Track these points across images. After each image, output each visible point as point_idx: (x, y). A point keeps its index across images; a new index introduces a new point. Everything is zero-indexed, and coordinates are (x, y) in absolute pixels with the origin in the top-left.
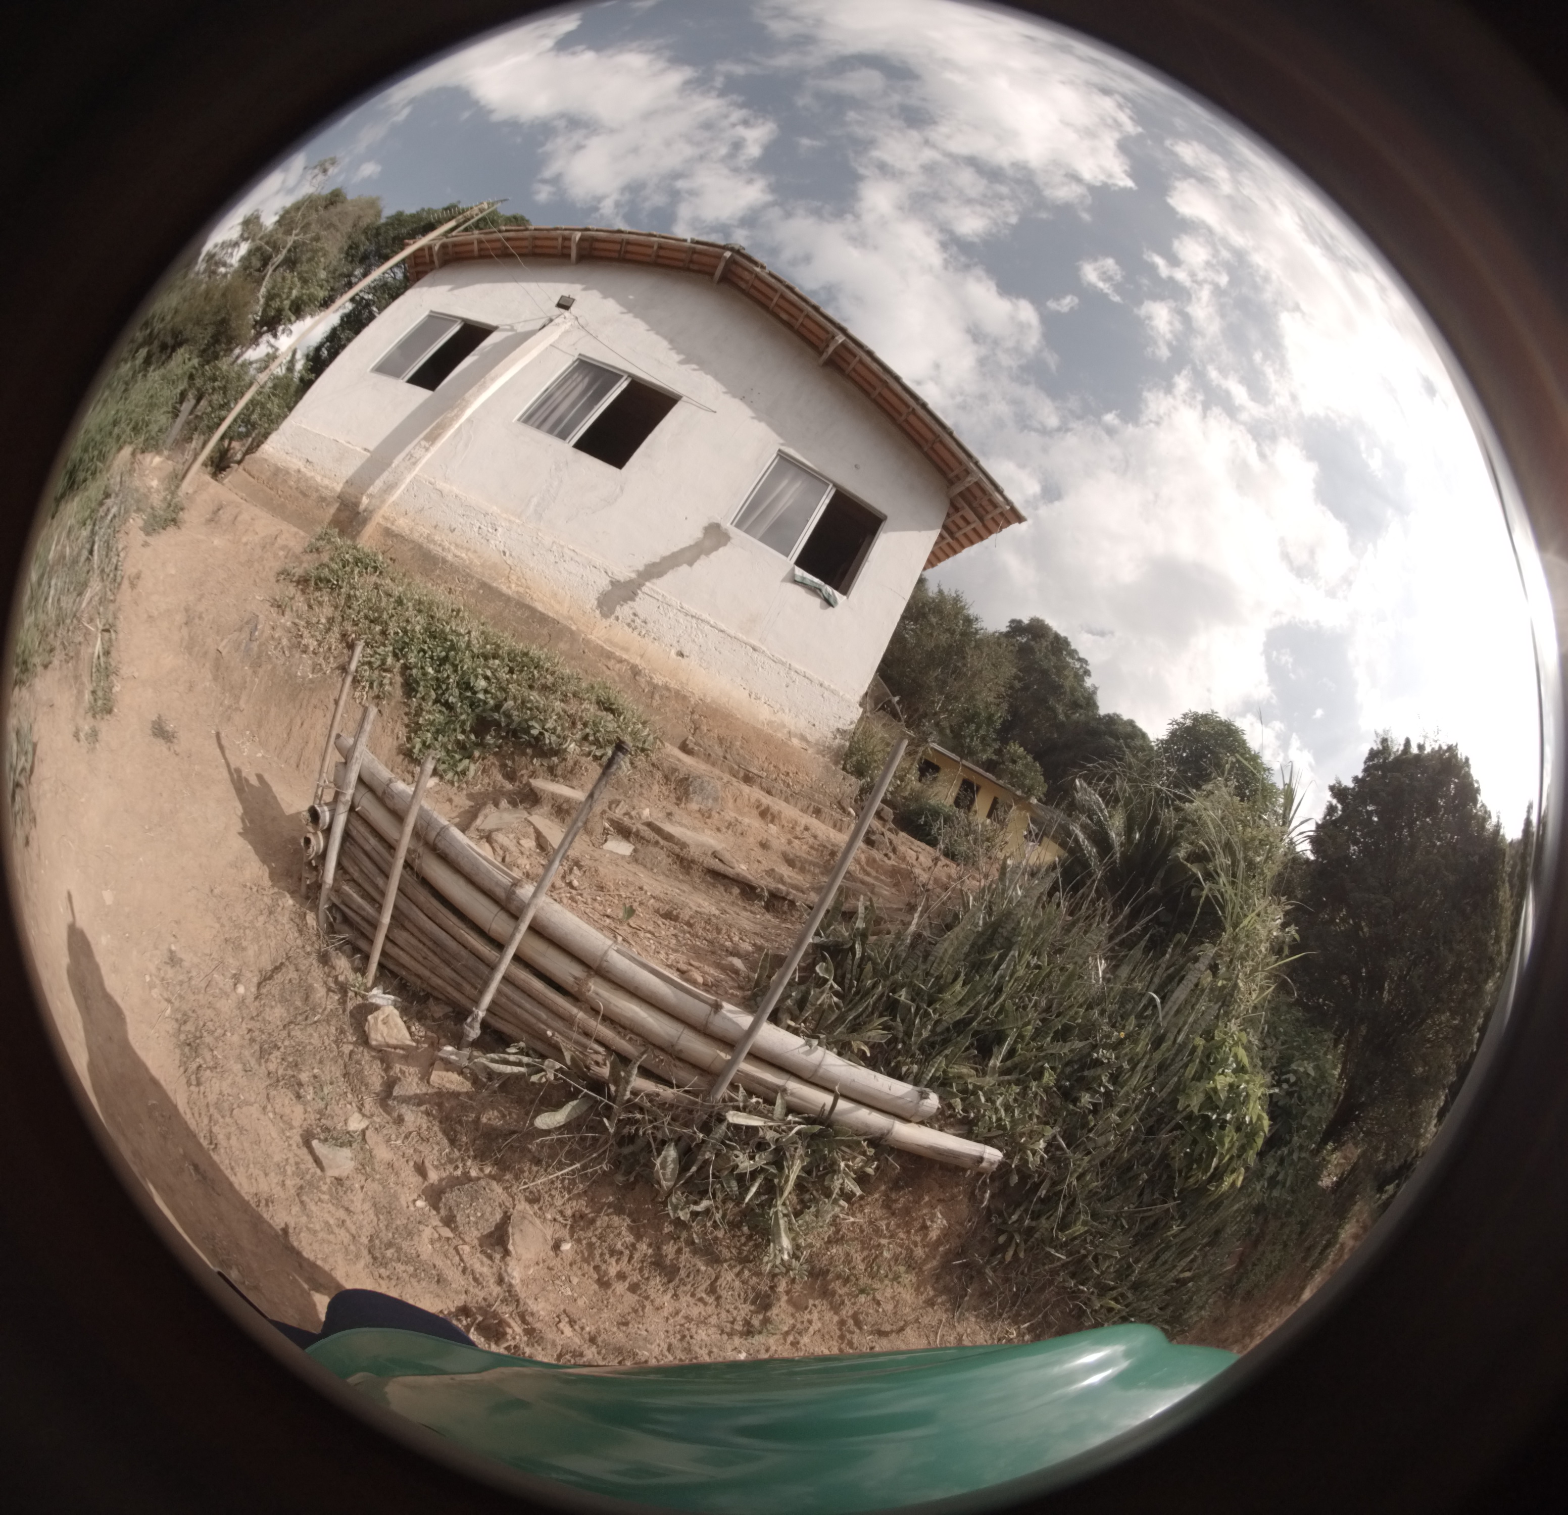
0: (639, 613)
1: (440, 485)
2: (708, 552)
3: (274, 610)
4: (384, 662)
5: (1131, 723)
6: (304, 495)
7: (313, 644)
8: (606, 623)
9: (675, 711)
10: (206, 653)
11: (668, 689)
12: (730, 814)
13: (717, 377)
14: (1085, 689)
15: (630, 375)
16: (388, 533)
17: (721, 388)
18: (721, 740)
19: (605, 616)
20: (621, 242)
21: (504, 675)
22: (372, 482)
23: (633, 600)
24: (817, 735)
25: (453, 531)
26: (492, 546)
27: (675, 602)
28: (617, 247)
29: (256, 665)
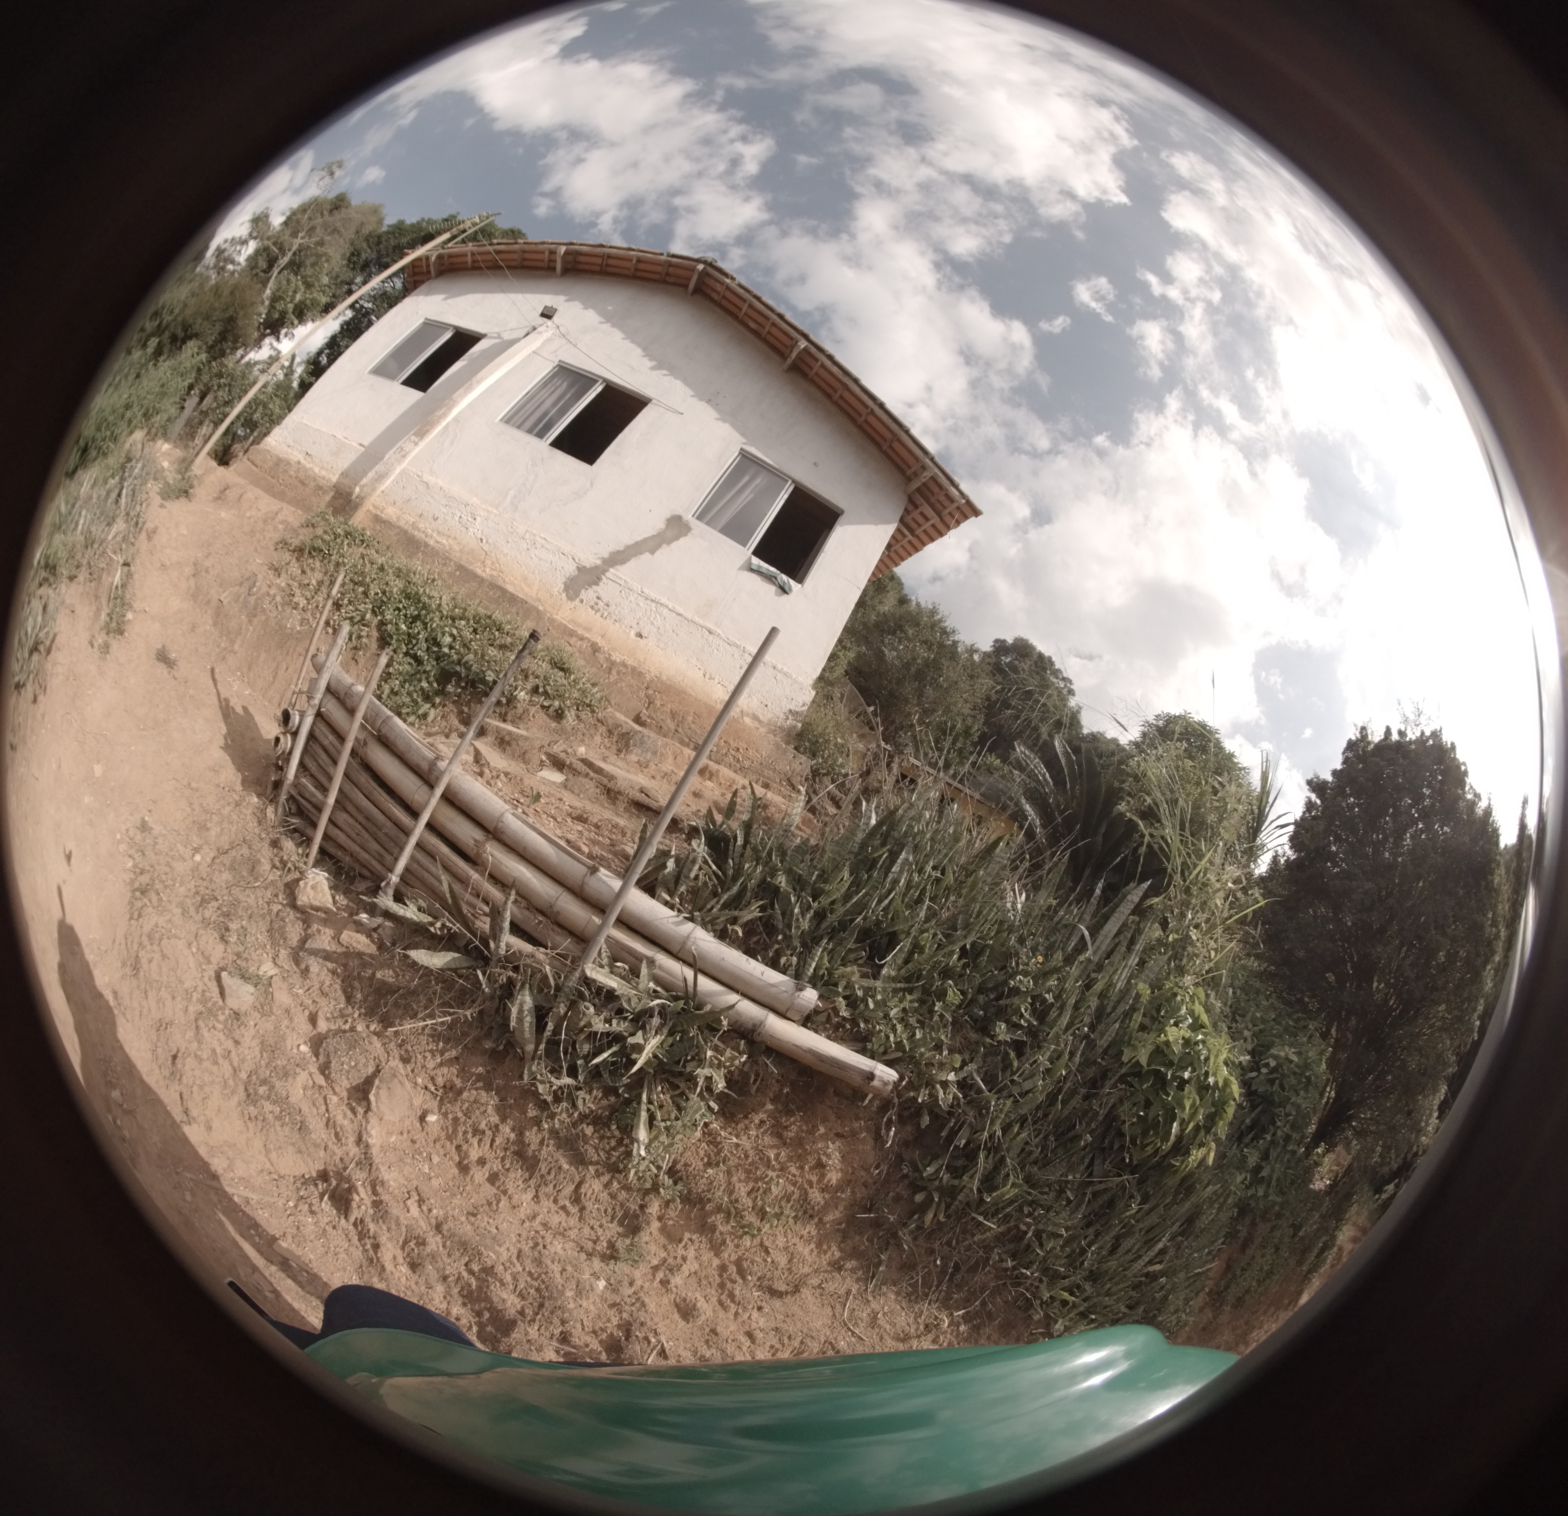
0: (602, 595)
1: (427, 477)
2: (669, 542)
3: (271, 573)
4: (363, 618)
6: (302, 483)
7: (303, 602)
8: (571, 605)
9: (631, 686)
10: (209, 602)
11: (624, 665)
12: (667, 767)
13: (685, 381)
14: (1069, 709)
15: (605, 380)
16: (377, 519)
17: (689, 392)
18: (673, 715)
19: (570, 598)
20: (602, 256)
21: (468, 634)
22: (365, 473)
23: (597, 584)
24: (770, 716)
25: (436, 519)
26: (471, 533)
27: (637, 587)
28: (599, 261)
29: (252, 615)
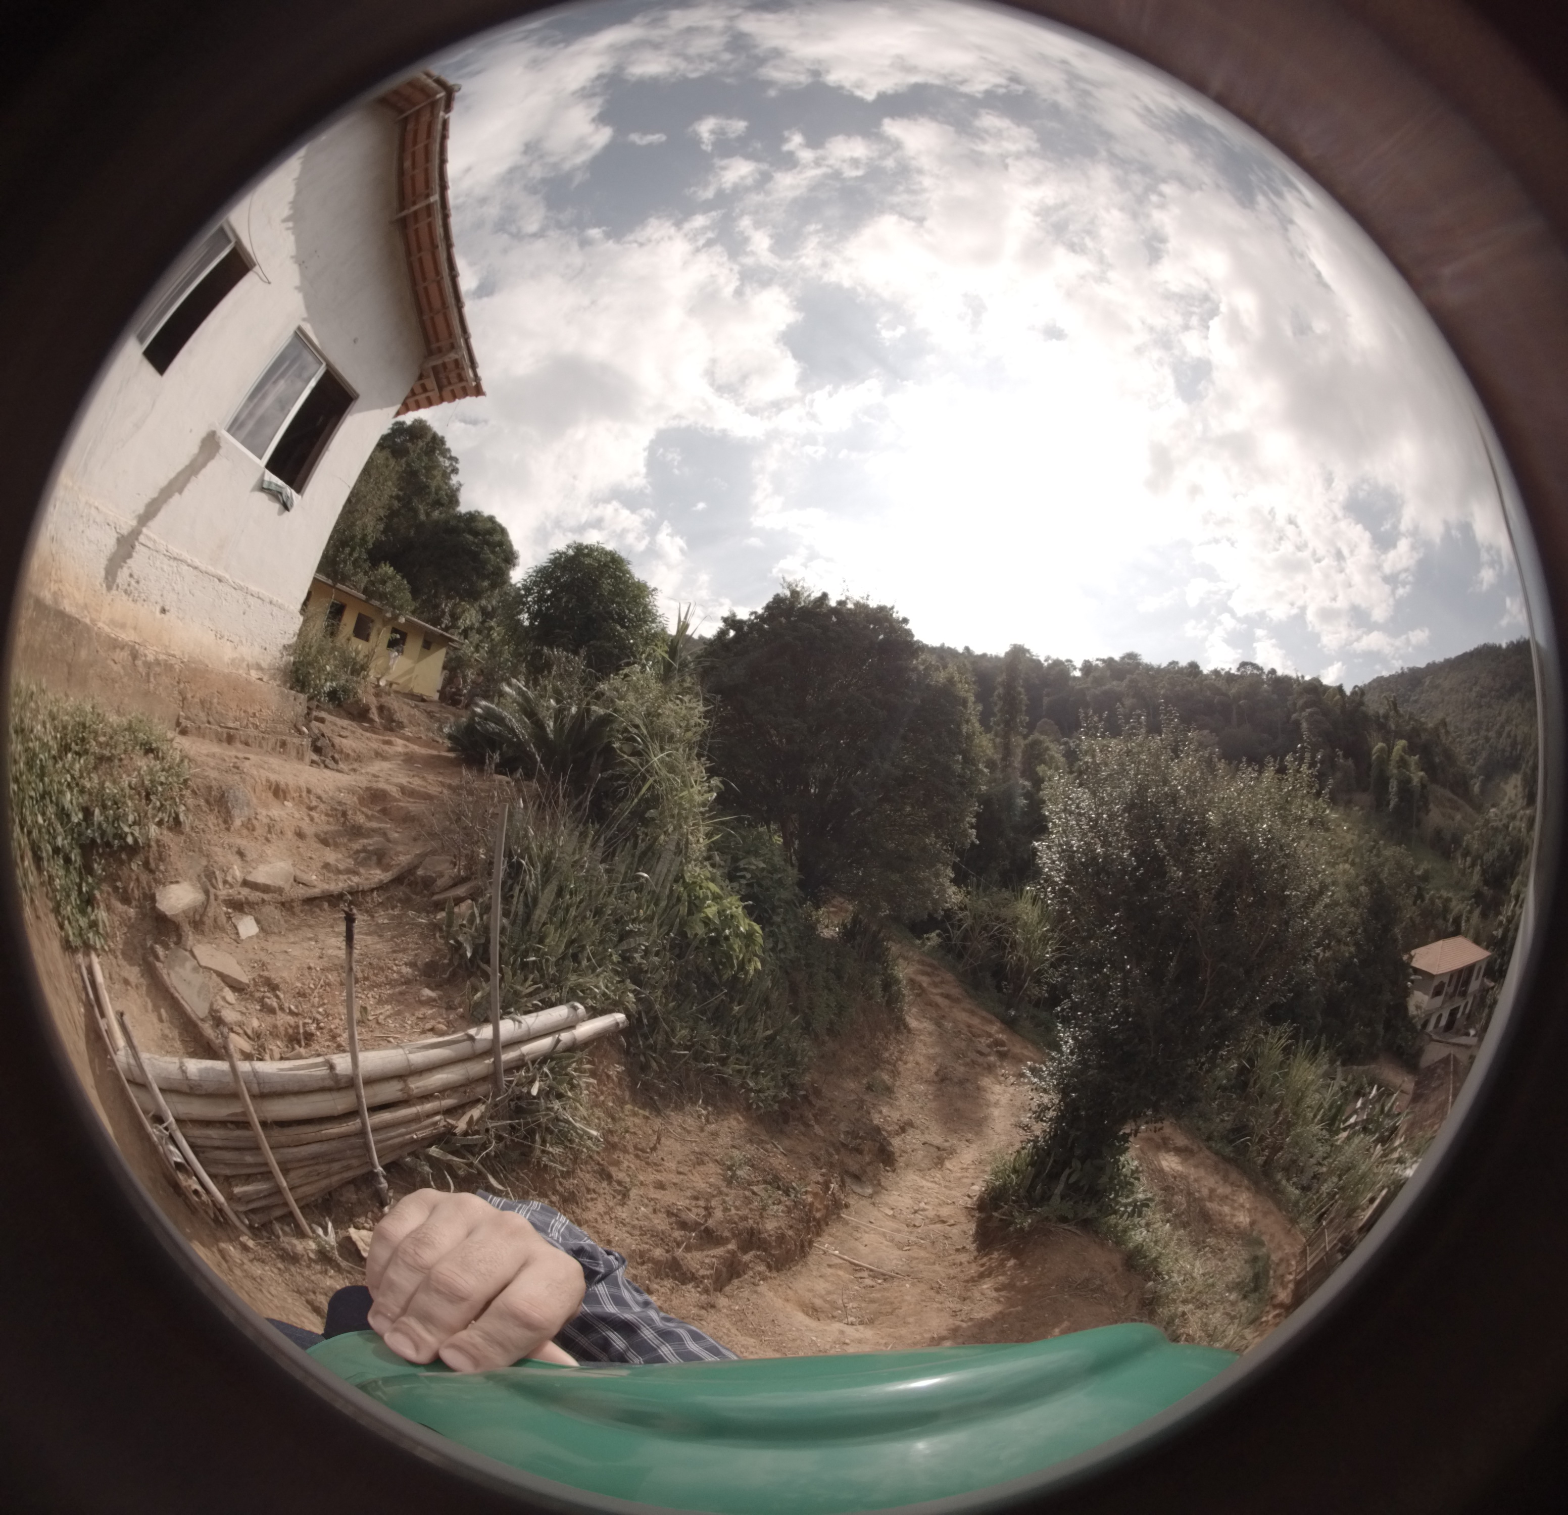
5: (491, 519)
14: (450, 488)
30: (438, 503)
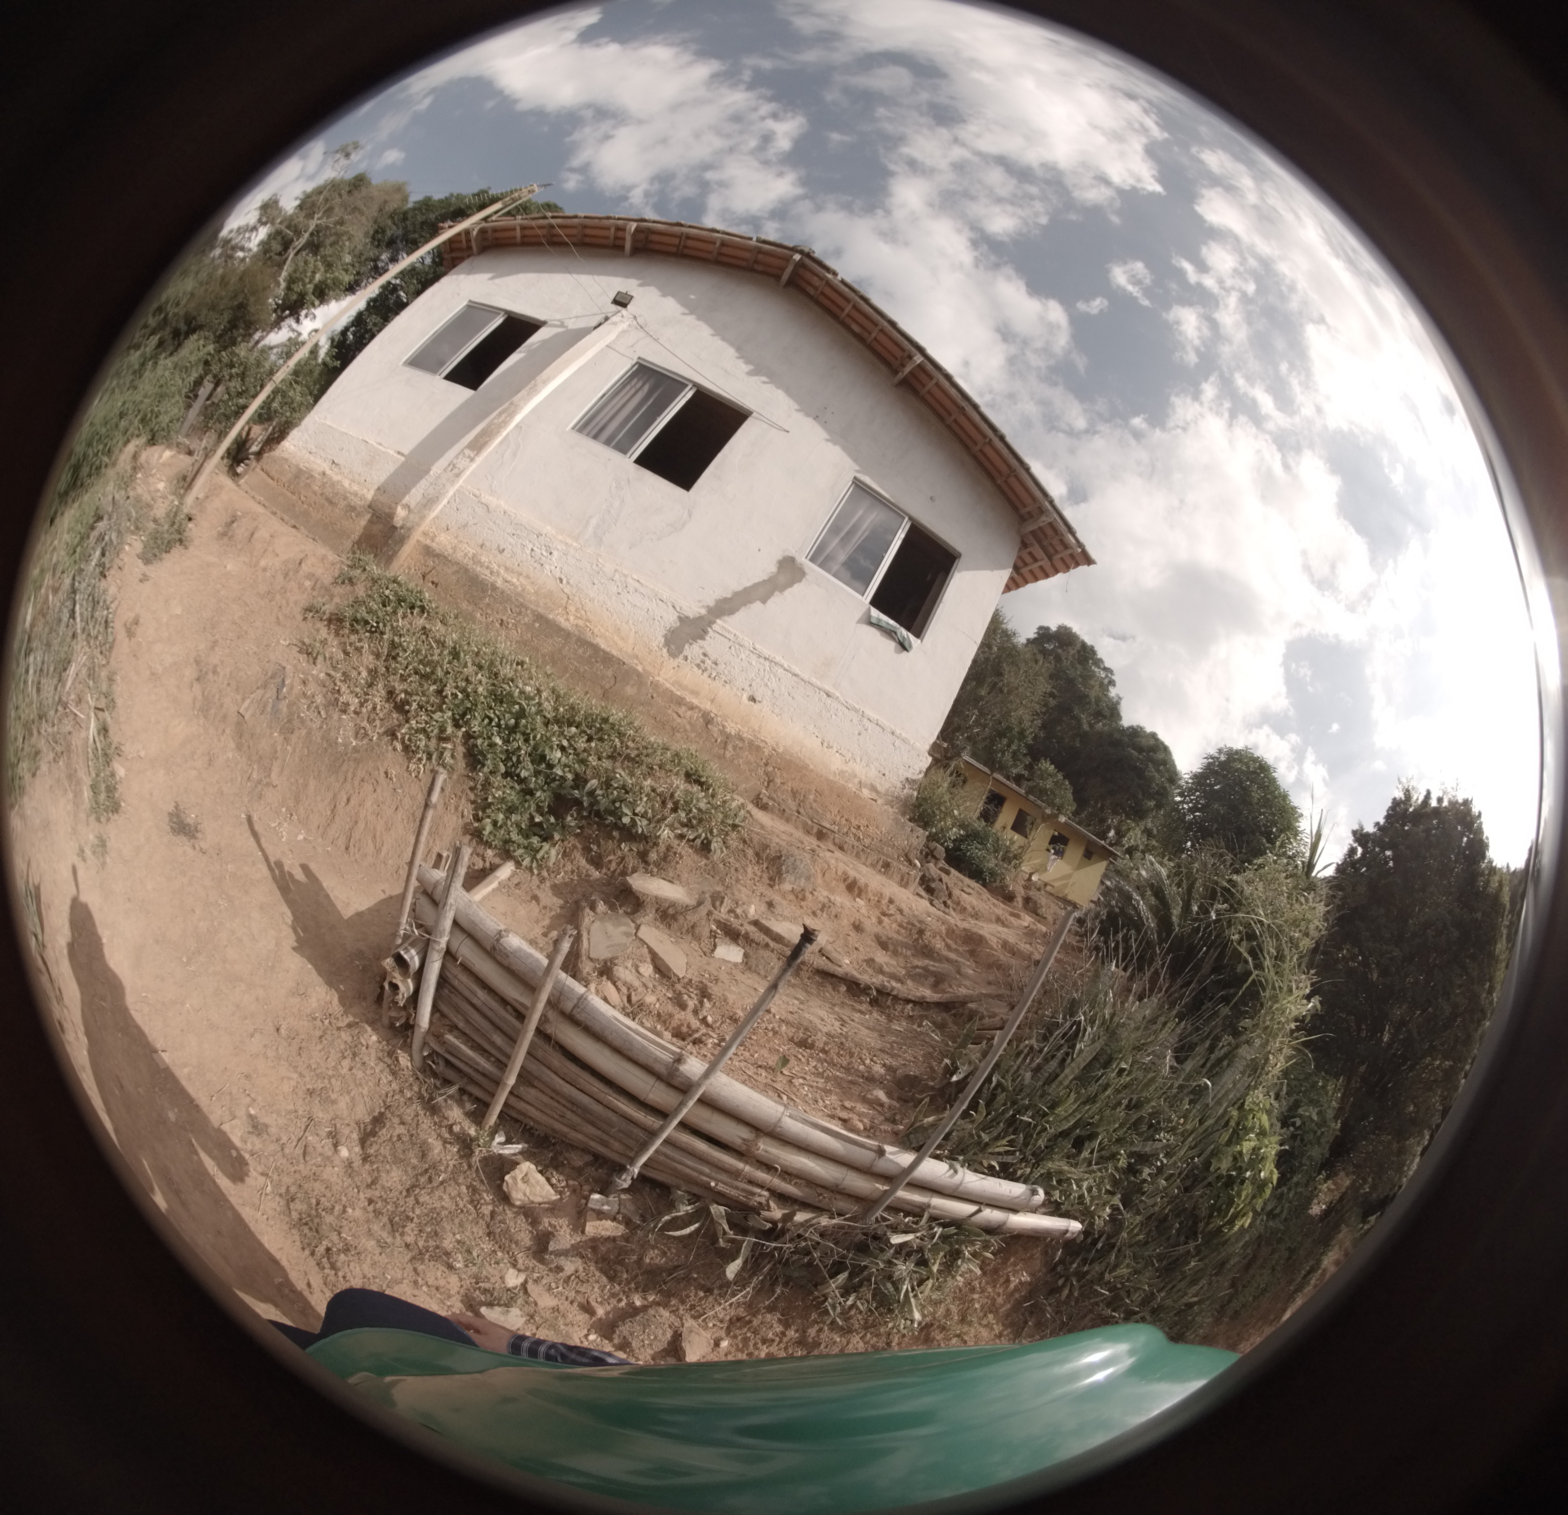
0: (709, 653)
1: (486, 498)
2: (782, 589)
3: (303, 657)
4: (442, 729)
5: (1154, 735)
6: (331, 502)
7: (354, 702)
8: (674, 663)
9: (748, 763)
10: (225, 719)
11: (741, 739)
12: (822, 894)
14: (1110, 699)
15: (695, 385)
16: (428, 552)
17: (794, 405)
18: (794, 793)
19: (673, 655)
20: (680, 236)
21: (581, 744)
22: (407, 490)
23: (703, 638)
24: (887, 785)
25: (501, 551)
26: (547, 571)
27: (747, 642)
28: (676, 241)
29: (288, 730)
30: (1099, 715)
